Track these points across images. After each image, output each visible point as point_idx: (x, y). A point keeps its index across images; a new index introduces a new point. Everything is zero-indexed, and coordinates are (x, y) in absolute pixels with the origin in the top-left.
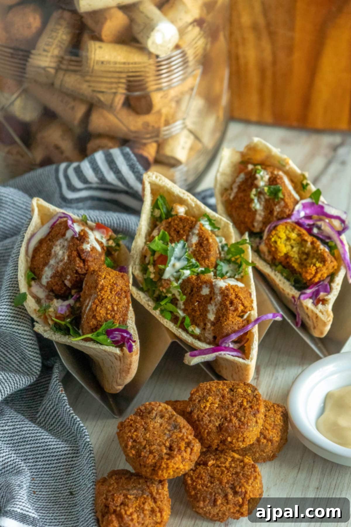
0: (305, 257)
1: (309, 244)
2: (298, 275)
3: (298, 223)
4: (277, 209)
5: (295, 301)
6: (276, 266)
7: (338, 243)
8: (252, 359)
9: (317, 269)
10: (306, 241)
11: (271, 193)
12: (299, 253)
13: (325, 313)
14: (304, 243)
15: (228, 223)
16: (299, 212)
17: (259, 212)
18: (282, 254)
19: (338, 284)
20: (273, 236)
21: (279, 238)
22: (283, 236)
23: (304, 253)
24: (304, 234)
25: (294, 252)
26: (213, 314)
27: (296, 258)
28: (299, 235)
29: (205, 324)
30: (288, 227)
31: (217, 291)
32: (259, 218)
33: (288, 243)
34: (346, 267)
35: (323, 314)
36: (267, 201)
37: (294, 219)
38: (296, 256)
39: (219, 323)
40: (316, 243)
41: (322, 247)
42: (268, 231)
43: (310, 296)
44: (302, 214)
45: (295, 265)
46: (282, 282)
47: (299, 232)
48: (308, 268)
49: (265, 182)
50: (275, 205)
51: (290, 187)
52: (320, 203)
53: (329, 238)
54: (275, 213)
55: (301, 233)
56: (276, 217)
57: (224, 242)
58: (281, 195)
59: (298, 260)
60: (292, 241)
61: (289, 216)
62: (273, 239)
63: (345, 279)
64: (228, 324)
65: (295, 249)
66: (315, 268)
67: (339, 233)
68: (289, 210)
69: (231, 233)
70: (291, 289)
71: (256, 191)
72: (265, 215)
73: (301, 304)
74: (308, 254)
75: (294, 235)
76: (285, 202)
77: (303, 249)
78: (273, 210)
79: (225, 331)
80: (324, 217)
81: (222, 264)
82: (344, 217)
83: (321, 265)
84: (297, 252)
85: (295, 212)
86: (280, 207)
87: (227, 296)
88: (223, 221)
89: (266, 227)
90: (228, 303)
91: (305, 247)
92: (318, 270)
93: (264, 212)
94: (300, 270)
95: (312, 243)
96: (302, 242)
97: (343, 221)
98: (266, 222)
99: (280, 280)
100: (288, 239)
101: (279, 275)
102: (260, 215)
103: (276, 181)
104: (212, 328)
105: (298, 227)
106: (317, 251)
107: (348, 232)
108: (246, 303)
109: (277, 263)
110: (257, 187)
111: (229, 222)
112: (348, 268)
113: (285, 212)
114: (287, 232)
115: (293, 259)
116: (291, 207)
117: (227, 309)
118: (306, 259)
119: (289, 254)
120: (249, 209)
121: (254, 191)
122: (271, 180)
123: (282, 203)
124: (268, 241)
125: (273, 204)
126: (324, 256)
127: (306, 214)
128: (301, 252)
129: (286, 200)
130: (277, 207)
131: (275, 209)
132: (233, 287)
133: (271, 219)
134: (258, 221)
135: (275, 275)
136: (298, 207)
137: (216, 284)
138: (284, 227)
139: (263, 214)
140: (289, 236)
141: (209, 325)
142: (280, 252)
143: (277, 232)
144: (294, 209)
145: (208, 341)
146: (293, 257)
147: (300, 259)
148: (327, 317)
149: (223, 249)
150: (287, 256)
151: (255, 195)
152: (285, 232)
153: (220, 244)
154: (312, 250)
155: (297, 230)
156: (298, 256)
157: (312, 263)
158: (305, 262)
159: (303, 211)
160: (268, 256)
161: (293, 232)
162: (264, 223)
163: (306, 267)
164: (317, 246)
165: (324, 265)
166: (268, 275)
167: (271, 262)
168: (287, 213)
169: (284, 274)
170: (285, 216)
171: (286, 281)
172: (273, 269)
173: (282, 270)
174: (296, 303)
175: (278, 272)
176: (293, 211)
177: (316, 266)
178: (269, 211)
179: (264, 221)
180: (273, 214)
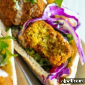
0: (52, 46)
1: (55, 37)
2: (46, 59)
3: (47, 21)
5: (44, 79)
6: (30, 51)
9: (61, 57)
10: (53, 35)
12: (47, 43)
16: (47, 12)
17: (19, 12)
18: (36, 44)
19: (75, 67)
20: (29, 31)
21: (34, 32)
24: (51, 30)
28: (48, 30)
30: (41, 25)
32: (18, 16)
33: (40, 36)
36: (25, 4)
37: (44, 18)
38: (46, 46)
40: (60, 37)
42: (25, 27)
45: (45, 52)
46: (35, 65)
47: (48, 28)
48: (55, 57)
50: (31, 7)
52: (62, 7)
53: (67, 32)
54: (31, 14)
56: (31, 16)
60: (43, 35)
61: (41, 16)
65: (44, 40)
66: (60, 57)
68: (41, 12)
70: (42, 70)
72: (23, 14)
74: (54, 45)
78: (29, 11)
83: (65, 55)
84: (46, 42)
85: (45, 13)
86: (34, 9)
89: (24, 23)
94: (48, 56)
95: (57, 36)
96: (50, 36)
98: (24, 19)
99: (33, 63)
101: (32, 59)
102: (19, 14)
105: (47, 25)
106: (61, 43)
109: (31, 49)
113: (37, 13)
114: (39, 28)
115: (43, 48)
116: (42, 9)
119: (41, 44)
124: (26, 35)
125: (29, 7)
127: (52, 14)
128: (48, 43)
129: (39, 4)
131: (31, 10)
133: (28, 17)
134: (18, 18)
135: (30, 58)
138: (38, 24)
139: (21, 13)
142: (34, 43)
143: (32, 28)
144: (44, 10)
150: (38, 45)
154: (57, 42)
155: (46, 27)
156: (47, 46)
157: (58, 52)
158: (52, 51)
159: (50, 12)
160: (24, 44)
161: (44, 28)
162: (22, 20)
163: (53, 56)
164: (61, 39)
165: (67, 54)
166: (25, 58)
167: (26, 48)
168: (39, 14)
169: (36, 58)
170: (38, 16)
171: (37, 64)
172: (28, 54)
173: (34, 54)
174: (45, 81)
175: (32, 57)
176: (43, 12)
177: (61, 55)
178: (26, 12)
179: (22, 18)
180: (29, 14)
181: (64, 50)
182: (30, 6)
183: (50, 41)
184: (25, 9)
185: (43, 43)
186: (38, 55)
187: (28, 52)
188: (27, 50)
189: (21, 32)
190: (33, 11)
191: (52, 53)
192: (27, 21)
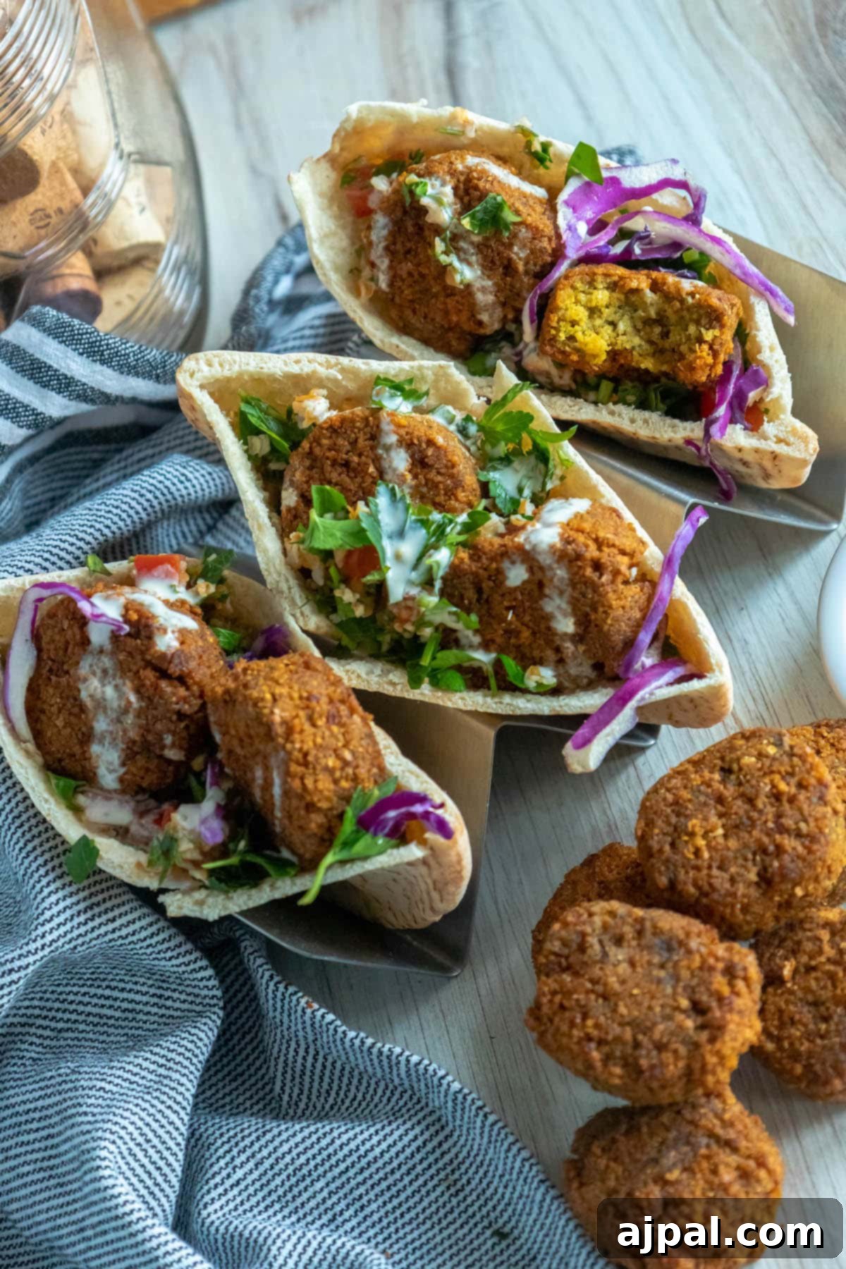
0: (657, 330)
1: (649, 296)
2: (663, 380)
3: (590, 259)
4: (519, 254)
5: (698, 449)
6: (596, 388)
7: (709, 247)
8: (720, 667)
9: (711, 348)
10: (636, 291)
11: (481, 224)
12: (637, 331)
13: (792, 439)
14: (633, 298)
15: (441, 367)
16: (571, 228)
17: (477, 284)
18: (604, 357)
19: (772, 349)
20: (558, 330)
21: (574, 323)
22: (581, 313)
23: (648, 322)
24: (621, 278)
25: (624, 334)
26: (565, 615)
27: (640, 346)
28: (613, 287)
29: (558, 650)
30: (579, 285)
31: (546, 560)
32: (485, 298)
33: (598, 322)
34: (761, 295)
35: (788, 444)
36: (481, 248)
37: (572, 253)
38: (637, 341)
39: (592, 628)
40: (664, 283)
41: (687, 285)
42: (532, 321)
43: (729, 416)
44: (582, 228)
45: (648, 364)
46: (640, 423)
47: (608, 280)
48: (691, 357)
49: (450, 205)
50: (510, 246)
51: (514, 181)
52: (605, 174)
53: (676, 245)
54: (521, 267)
55: (616, 278)
56: (527, 272)
57: (459, 417)
58: (510, 217)
59: (646, 346)
60: (606, 312)
61: (558, 253)
62: (562, 336)
63: (778, 324)
64: (616, 620)
65: (622, 327)
66: (705, 347)
67: (693, 219)
68: (550, 240)
69: (458, 384)
70: (674, 426)
71: (443, 240)
72: (496, 284)
73: (719, 448)
74: (661, 320)
75: (601, 296)
76: (528, 226)
77: (641, 313)
78: (510, 260)
79: (618, 639)
80: (632, 204)
81: (493, 476)
82: (677, 174)
83: (717, 332)
84: (630, 329)
85: (566, 236)
86: (524, 246)
87: (579, 557)
88: (428, 368)
89: (519, 312)
90: (589, 572)
91: (644, 306)
92: (716, 347)
93: (489, 277)
94: (665, 368)
95: (655, 287)
96: (629, 300)
97: (683, 185)
98: (509, 301)
99: (633, 421)
100: (593, 311)
101: (620, 408)
102: (483, 290)
103: (476, 188)
104: (582, 648)
105: (600, 269)
106: (682, 301)
107: (709, 206)
108: (628, 544)
109: (592, 380)
110: (438, 230)
111: (443, 363)
112: (768, 294)
113: (542, 251)
114: (582, 297)
115: (635, 353)
116: (549, 230)
117: (595, 587)
118: (665, 335)
119: (618, 347)
120: (450, 291)
121: (439, 246)
122: (461, 192)
123: (524, 233)
124: (552, 346)
125: (501, 249)
126: (710, 306)
127: (588, 222)
128: (640, 325)
129: (529, 220)
130: (516, 249)
131: (514, 257)
132: (575, 524)
133: (518, 285)
134: (486, 308)
135: (612, 413)
136: (564, 216)
137: (534, 547)
138: (570, 291)
139: (489, 283)
140: (594, 304)
141: (569, 647)
142: (595, 356)
143: (560, 313)
144: (556, 227)
145: (585, 681)
146: (633, 348)
147: (650, 342)
148: (803, 445)
149: (466, 436)
150: (614, 355)
151: (446, 253)
152: (577, 302)
153: (453, 428)
154: (666, 307)
155: (600, 279)
156: (641, 338)
157: (689, 338)
158: (667, 344)
159: (579, 219)
160: (561, 377)
161: (595, 288)
162: (504, 305)
163: (682, 357)
164: (672, 289)
165: (722, 326)
166: (594, 422)
167: (574, 386)
168: (550, 251)
169: (631, 398)
170: (549, 259)
171: (647, 414)
172: (596, 403)
173: (615, 390)
174: (703, 452)
175: (615, 403)
176: (559, 236)
177: (706, 342)
178: (501, 270)
179: (502, 299)
180: (516, 271)
181: (704, 321)
182: (503, 244)
183: (641, 318)
184: (493, 262)
185: (624, 338)
186: (628, 385)
187: (592, 396)
188: (582, 391)
189: (526, 345)
190: (522, 255)
191: (673, 350)
192: (525, 299)
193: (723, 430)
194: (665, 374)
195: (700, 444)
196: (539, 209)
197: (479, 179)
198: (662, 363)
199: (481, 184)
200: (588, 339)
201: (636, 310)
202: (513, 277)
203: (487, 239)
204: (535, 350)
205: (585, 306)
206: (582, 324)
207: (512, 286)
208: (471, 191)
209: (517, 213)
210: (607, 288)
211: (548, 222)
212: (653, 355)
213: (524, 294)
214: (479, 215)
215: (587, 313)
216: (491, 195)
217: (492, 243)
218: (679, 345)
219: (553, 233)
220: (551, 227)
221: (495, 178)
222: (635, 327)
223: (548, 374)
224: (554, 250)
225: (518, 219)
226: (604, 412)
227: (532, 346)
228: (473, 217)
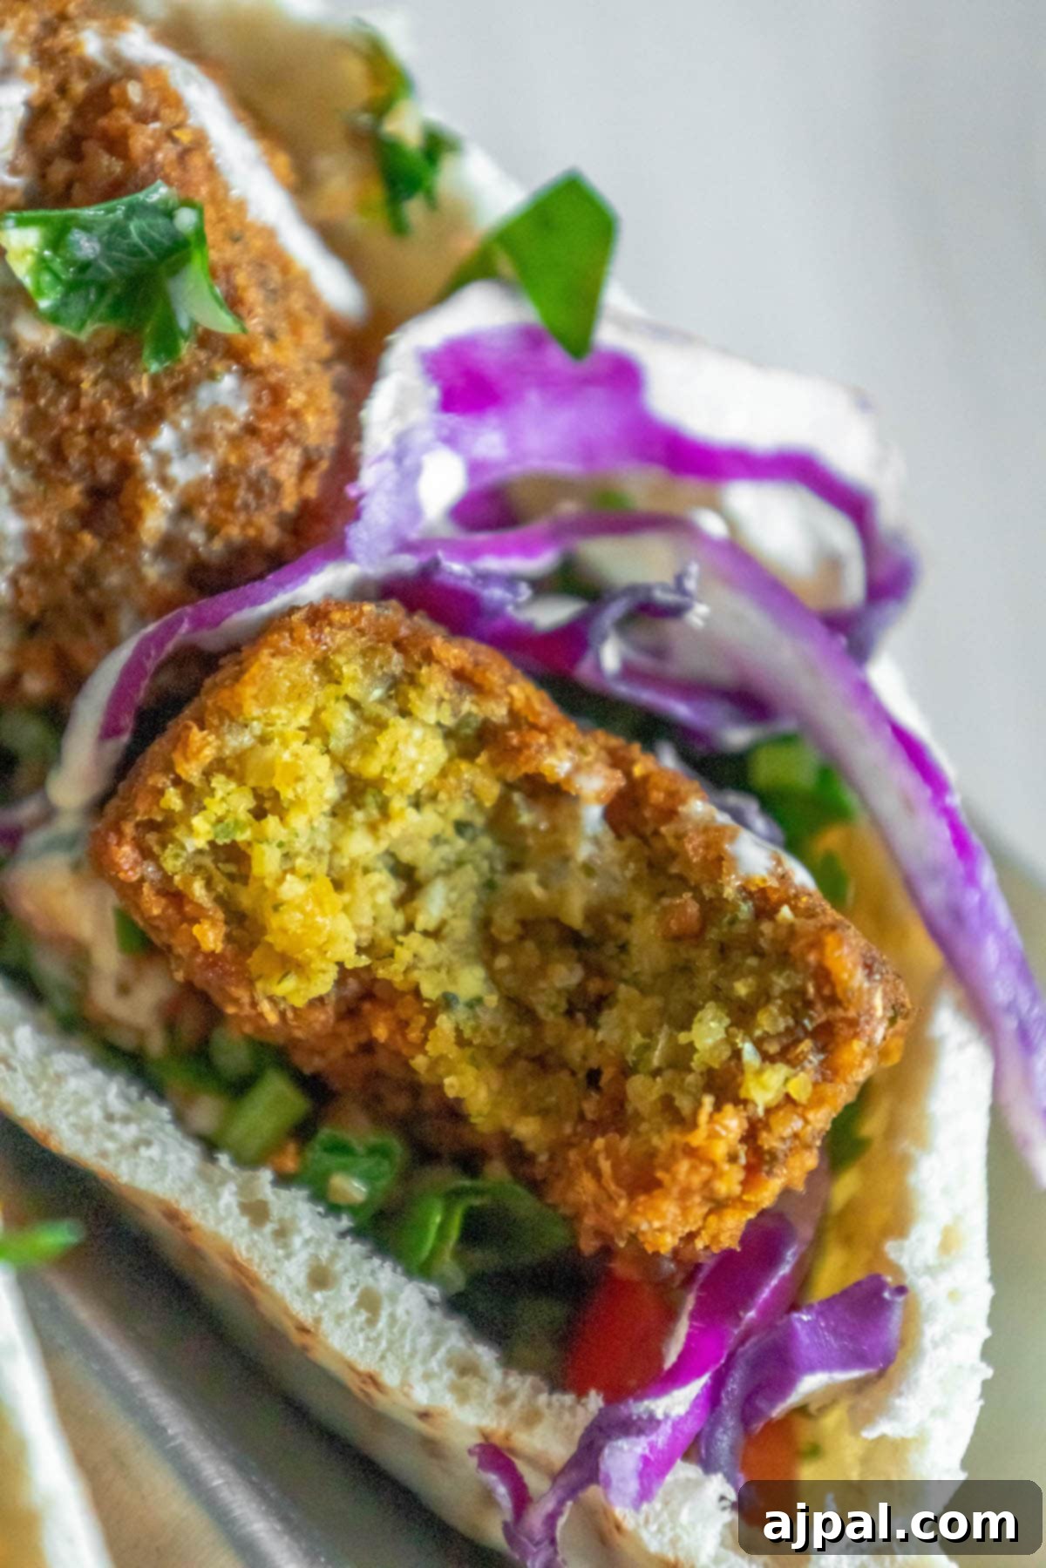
0: (566, 975)
1: (591, 833)
3: (430, 598)
4: (170, 461)
5: (521, 1497)
10: (552, 794)
11: (78, 285)
12: (487, 944)
14: (528, 817)
16: (404, 457)
18: (324, 984)
19: (953, 1237)
21: (266, 803)
24: (518, 719)
25: (435, 934)
27: (473, 1004)
28: (473, 737)
33: (360, 845)
34: (982, 1021)
37: (370, 548)
38: (471, 981)
42: (109, 731)
43: (694, 1434)
44: (443, 482)
45: (469, 1086)
46: (344, 1295)
47: (467, 706)
50: (148, 418)
52: (606, 337)
54: (155, 521)
55: (496, 713)
56: (168, 546)
58: (198, 302)
60: (405, 819)
61: (318, 527)
62: (201, 834)
65: (434, 906)
67: (851, 636)
68: (310, 462)
70: (466, 1369)
72: (34, 541)
73: (608, 1537)
74: (593, 943)
75: (415, 752)
76: (249, 372)
77: (530, 884)
78: (127, 469)
84: (462, 927)
85: (372, 477)
86: (198, 442)
89: (73, 679)
91: (555, 863)
92: (770, 1140)
94: (527, 1129)
95: (628, 811)
96: (514, 813)
99: (320, 1278)
100: (358, 796)
101: (295, 1206)
103: (117, 144)
106: (712, 904)
113: (261, 490)
114: (343, 722)
115: (445, 1023)
116: (320, 429)
118: (587, 1006)
119: (392, 972)
122: (52, 135)
123: (223, 392)
125: (112, 413)
127: (475, 468)
128: (505, 923)
129: (264, 354)
130: (165, 437)
131: (146, 460)
133: (114, 579)
135: (256, 1212)
136: (396, 406)
139: (10, 524)
144: (350, 430)
150: (362, 992)
152: (316, 731)
154: (640, 901)
155: (436, 683)
156: (493, 977)
157: (680, 1059)
158: (579, 1045)
159: (451, 440)
160: (124, 989)
161: (405, 713)
162: (32, 627)
163: (618, 1117)
164: (693, 848)
165: (829, 1072)
166: (173, 1215)
167: (156, 1044)
168: (289, 503)
169: (352, 1188)
170: (273, 535)
171: (385, 1275)
172: (210, 1146)
173: (303, 1132)
174: (535, 1518)
175: (283, 1180)
176: (346, 464)
177: (742, 1103)
178: (75, 493)
179: (32, 607)
180: (132, 521)
182: (128, 401)
183: (521, 898)
184: (58, 452)
185: (429, 950)
186: (357, 1129)
187: (206, 1113)
188: (177, 1080)
189: (49, 814)
190: (183, 472)
191: (593, 1077)
192: (113, 644)
193: (653, 1470)
194: (516, 1154)
195: (535, 1482)
196: (315, 339)
197: (144, 117)
198: (524, 1110)
199: (142, 138)
200: (292, 888)
201: (514, 867)
202: (110, 539)
203: (73, 353)
204: (69, 843)
205: (338, 761)
206: (298, 821)
207: (91, 575)
208: (90, 147)
209: (233, 302)
210: (449, 734)
211: (328, 399)
212: (506, 1063)
213: (125, 620)
214: (86, 246)
215: (332, 791)
216: (159, 193)
217: (87, 377)
218: (626, 1071)
219: (331, 443)
220: (332, 422)
221: (200, 142)
222: (484, 924)
223: (79, 956)
224: (306, 508)
225: (223, 323)
226: (228, 1197)
227: (68, 823)
228: (57, 240)
